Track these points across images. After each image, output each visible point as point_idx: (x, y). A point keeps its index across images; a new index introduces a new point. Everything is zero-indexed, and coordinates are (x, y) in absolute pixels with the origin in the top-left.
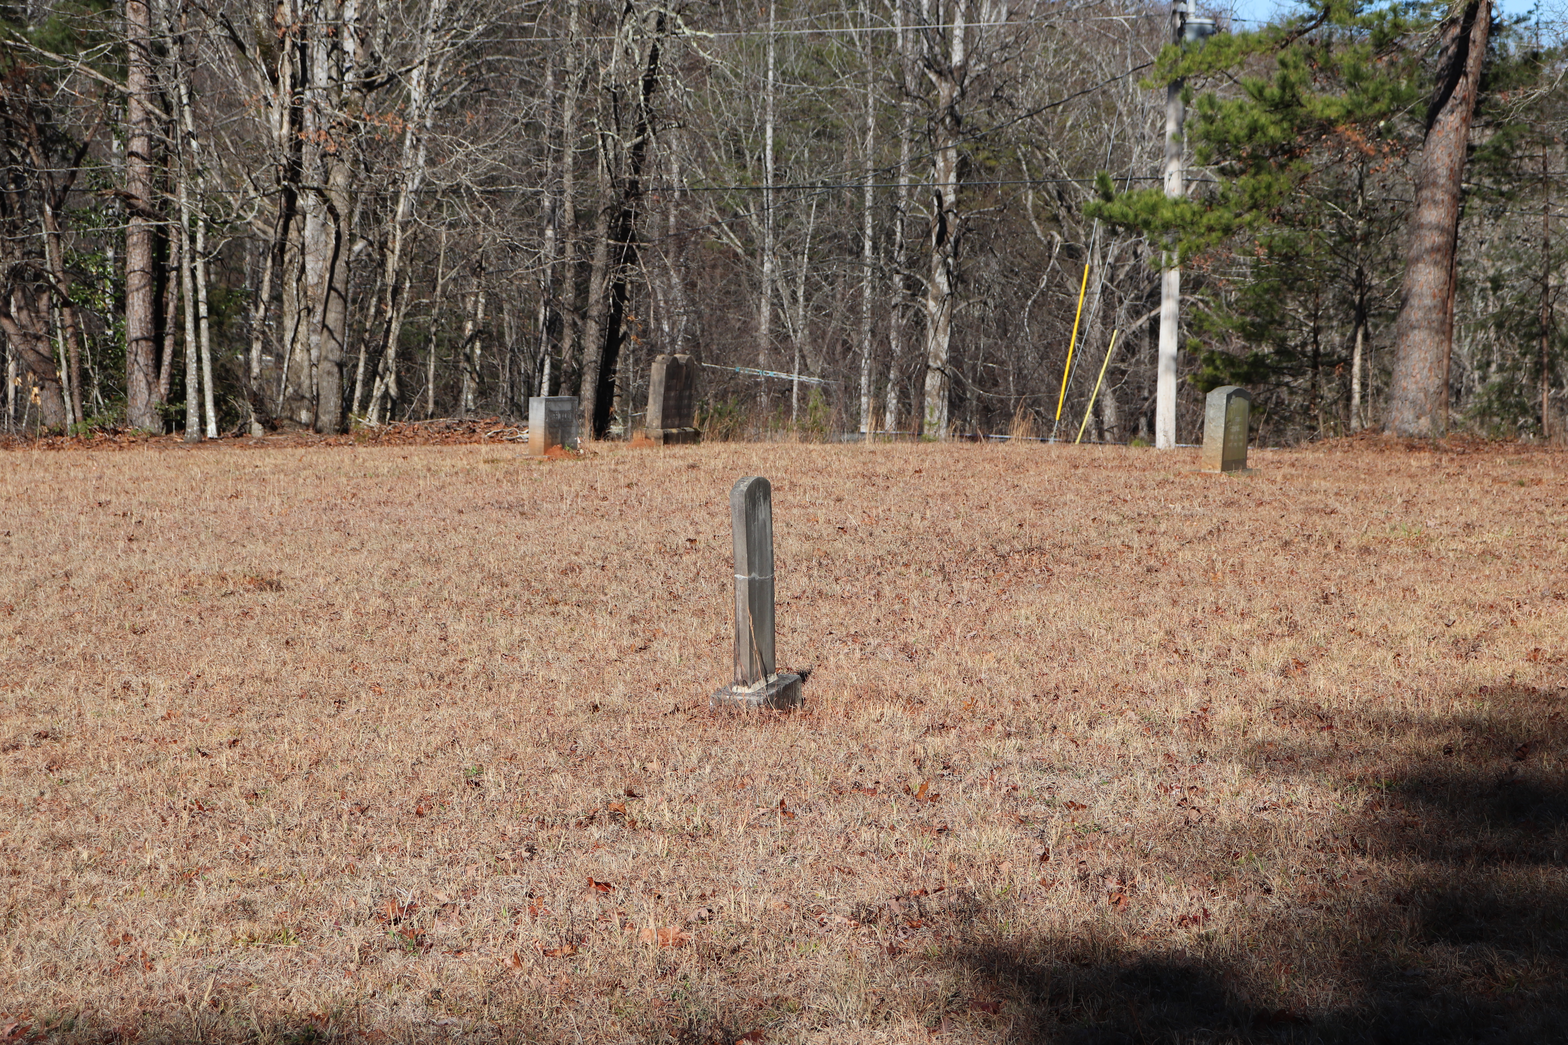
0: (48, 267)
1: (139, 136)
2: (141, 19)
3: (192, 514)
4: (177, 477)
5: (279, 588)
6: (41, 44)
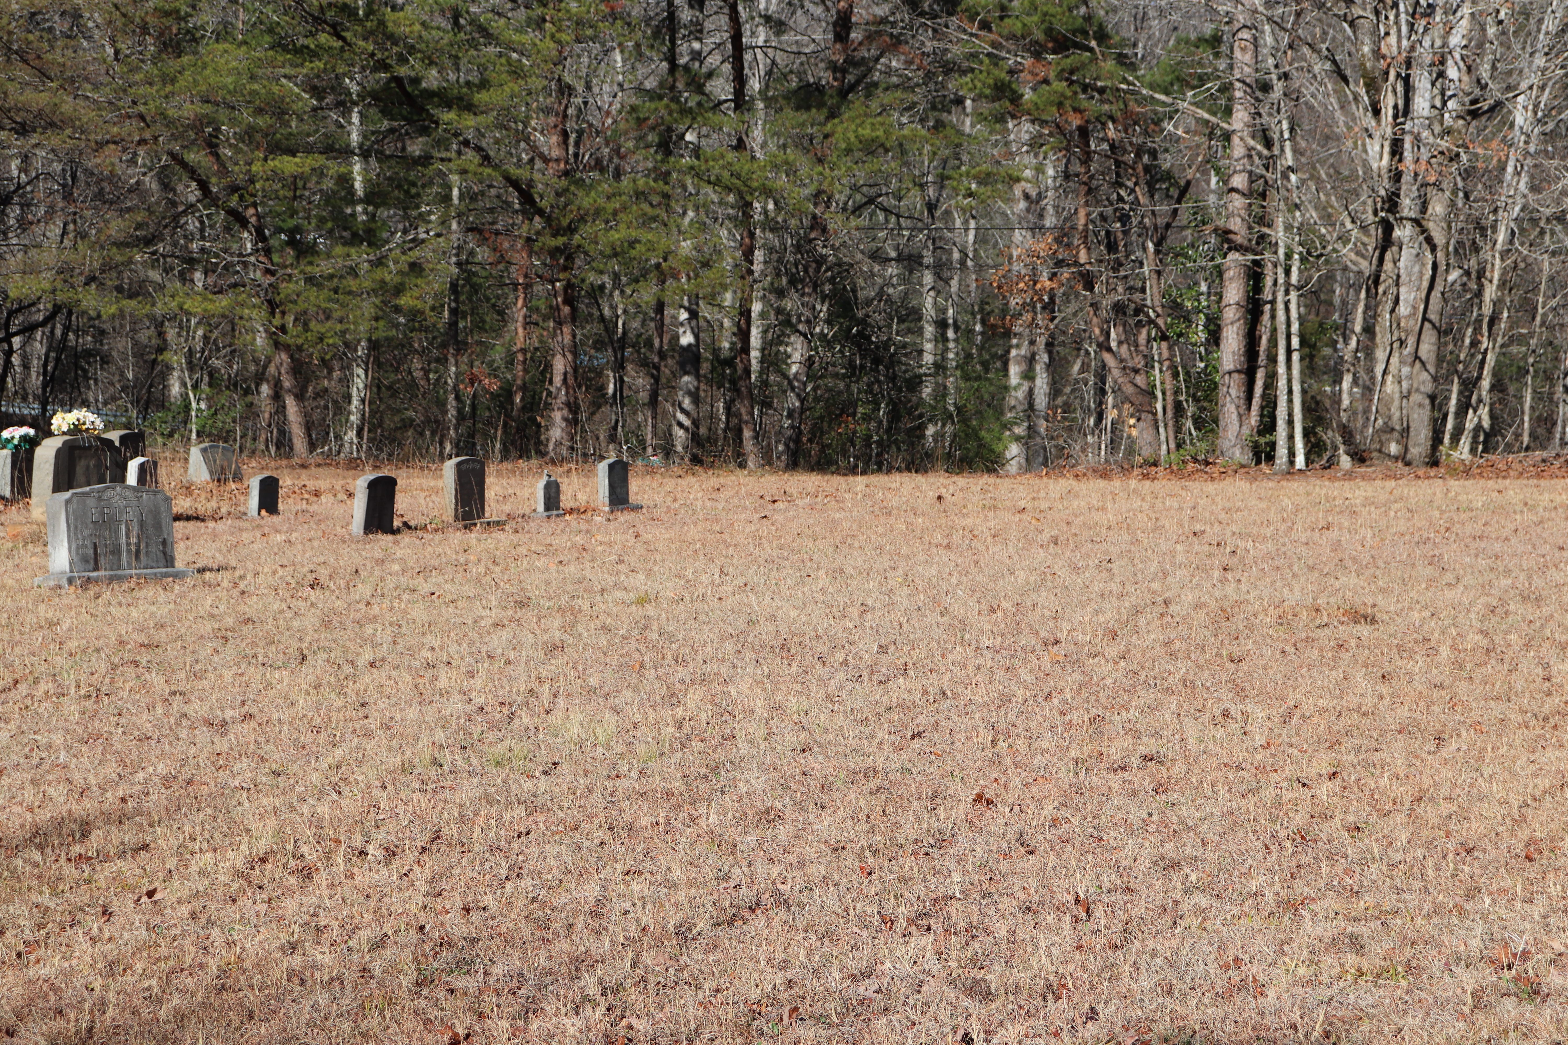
0: (1149, 302)
1: (1241, 172)
2: (1248, 57)
3: (1284, 545)
4: (1269, 508)
5: (1374, 621)
6: (1152, 87)
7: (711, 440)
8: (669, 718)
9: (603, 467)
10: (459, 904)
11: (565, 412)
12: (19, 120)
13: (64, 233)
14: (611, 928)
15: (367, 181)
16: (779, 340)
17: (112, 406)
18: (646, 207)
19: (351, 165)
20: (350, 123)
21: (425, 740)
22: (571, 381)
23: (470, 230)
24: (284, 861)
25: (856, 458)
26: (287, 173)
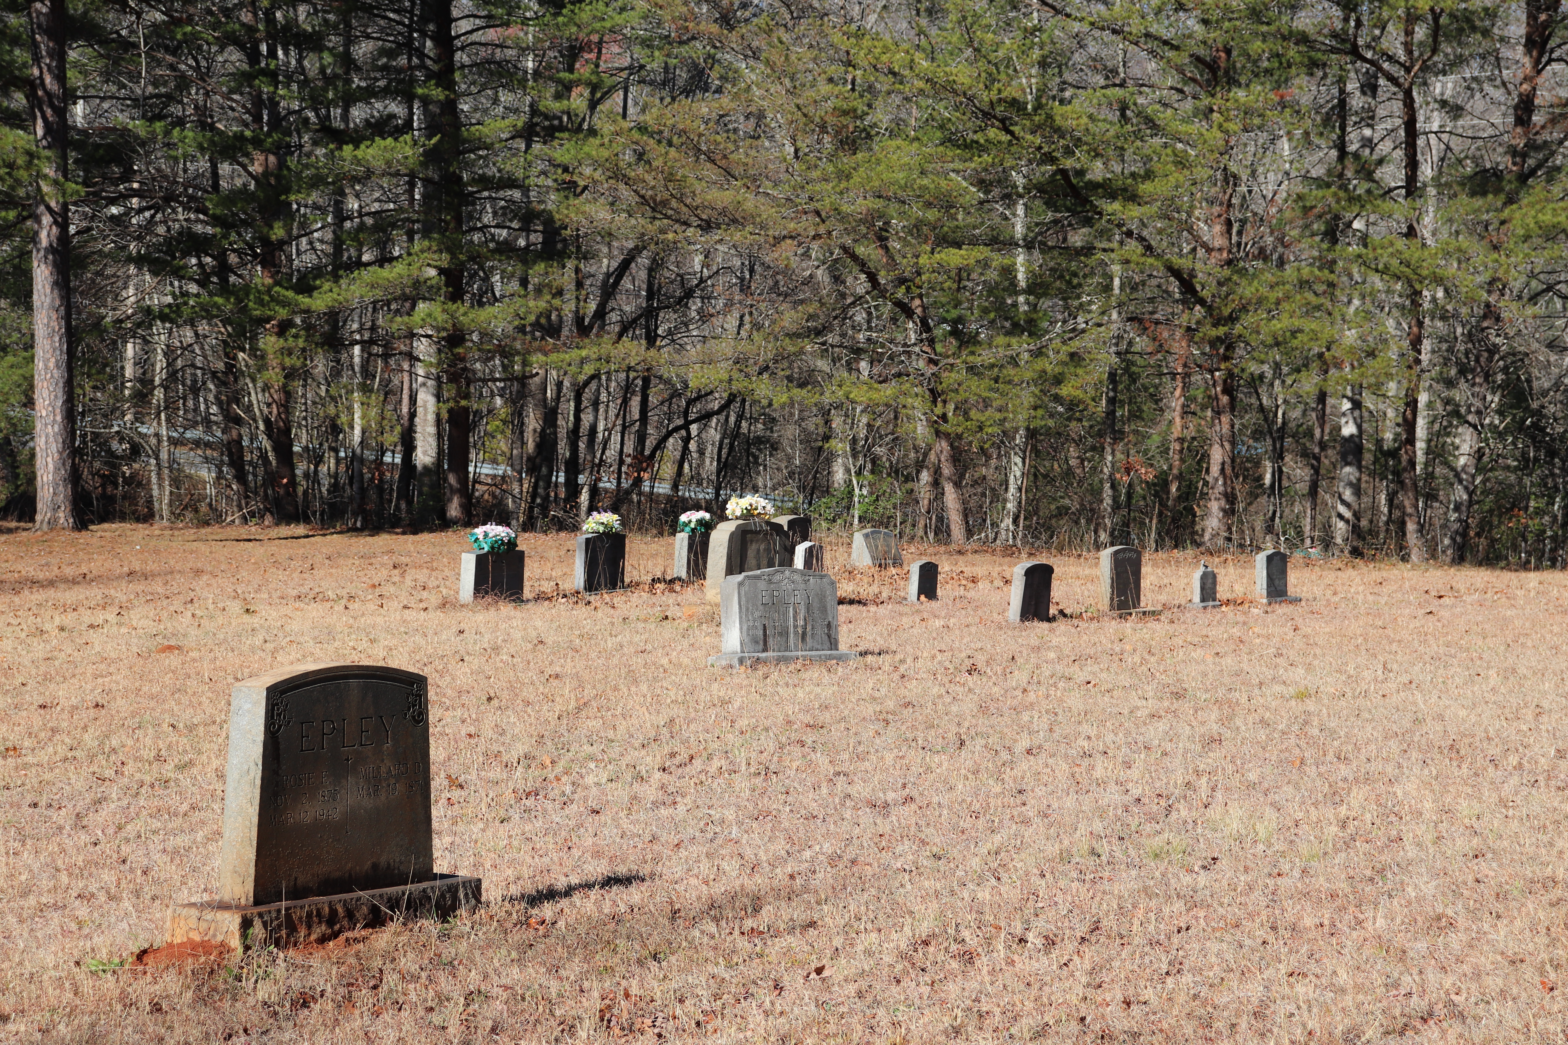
7: (1373, 532)
8: (1332, 817)
9: (1261, 559)
10: (1120, 997)
11: (1223, 502)
12: (704, 217)
13: (741, 325)
14: (1275, 1030)
15: (1028, 271)
16: (1445, 431)
17: (780, 491)
18: (1310, 296)
19: (1015, 256)
20: (1015, 215)
21: (1082, 829)
22: (1228, 470)
23: (1129, 319)
24: (946, 944)
25: (1529, 554)
26: (952, 265)
